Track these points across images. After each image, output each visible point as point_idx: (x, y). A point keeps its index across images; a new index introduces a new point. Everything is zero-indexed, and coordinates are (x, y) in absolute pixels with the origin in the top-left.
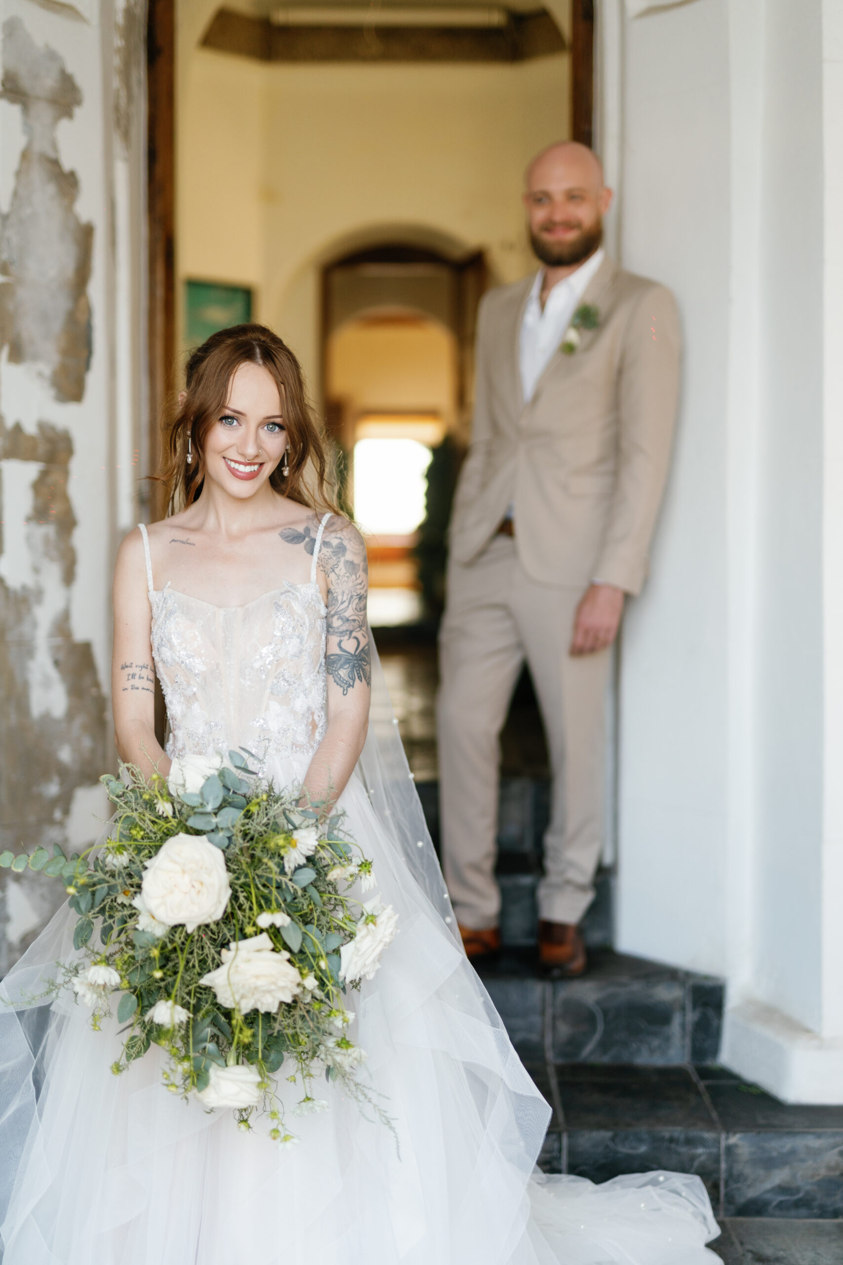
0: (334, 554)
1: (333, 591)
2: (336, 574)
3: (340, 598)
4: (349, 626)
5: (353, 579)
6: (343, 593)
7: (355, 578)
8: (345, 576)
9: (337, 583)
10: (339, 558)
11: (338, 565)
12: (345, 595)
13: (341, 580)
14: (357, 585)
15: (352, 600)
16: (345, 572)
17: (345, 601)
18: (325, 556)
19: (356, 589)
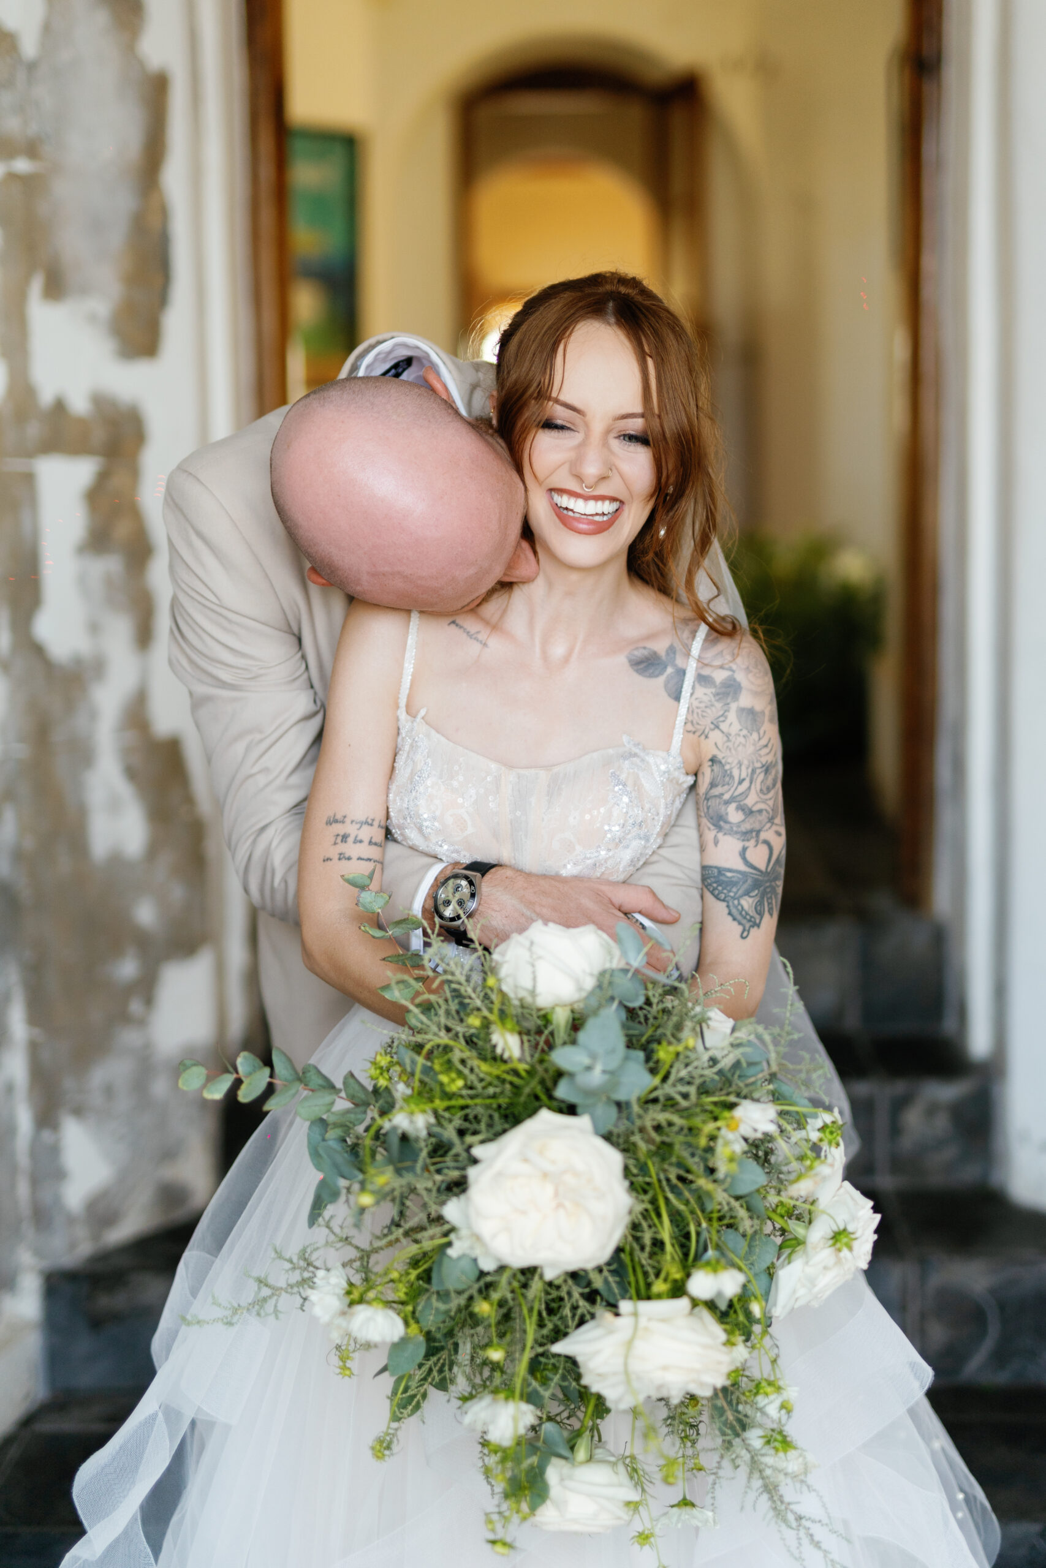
0: (717, 698)
1: (723, 761)
2: (723, 732)
3: (736, 773)
4: (754, 822)
5: (754, 740)
6: (740, 764)
7: (757, 739)
8: (739, 735)
9: (727, 747)
10: (728, 704)
11: (726, 717)
12: (744, 768)
13: (734, 743)
14: (760, 749)
15: (755, 776)
16: (740, 728)
17: (744, 780)
18: (700, 702)
19: (760, 756)
